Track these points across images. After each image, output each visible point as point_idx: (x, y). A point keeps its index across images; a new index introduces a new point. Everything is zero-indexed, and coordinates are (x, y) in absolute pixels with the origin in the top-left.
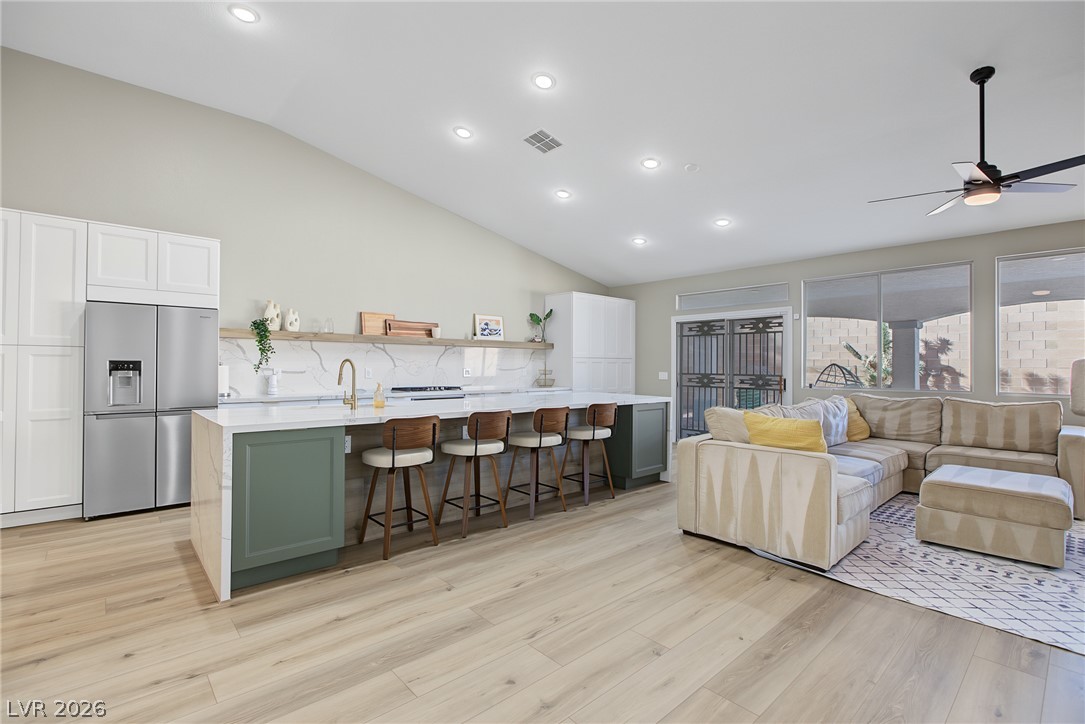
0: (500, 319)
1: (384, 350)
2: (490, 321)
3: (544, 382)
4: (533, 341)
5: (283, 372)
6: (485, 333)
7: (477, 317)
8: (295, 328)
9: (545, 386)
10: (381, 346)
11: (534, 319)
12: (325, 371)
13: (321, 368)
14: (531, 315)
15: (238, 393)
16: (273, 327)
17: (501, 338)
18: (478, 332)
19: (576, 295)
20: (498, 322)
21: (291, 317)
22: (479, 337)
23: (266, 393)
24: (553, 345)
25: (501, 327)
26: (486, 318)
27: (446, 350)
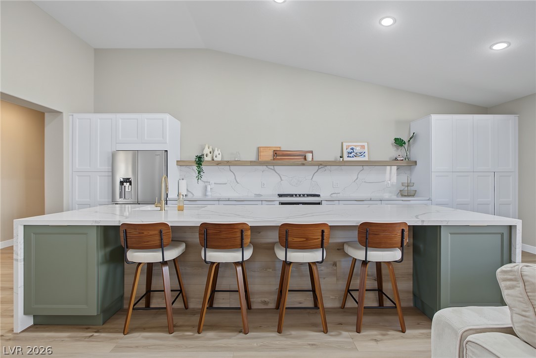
0: (366, 144)
1: (274, 170)
2: (355, 146)
3: (407, 192)
4: (396, 159)
5: (215, 183)
6: (351, 155)
7: (345, 145)
8: (219, 158)
9: (408, 196)
10: (272, 167)
11: (399, 142)
12: (238, 183)
13: (235, 181)
14: (396, 140)
15: (193, 195)
16: (208, 159)
17: (366, 159)
18: (345, 155)
19: (434, 117)
20: (363, 147)
21: (216, 153)
22: (346, 158)
23: (205, 195)
24: (416, 162)
25: (366, 150)
26: (352, 144)
27: (319, 169)
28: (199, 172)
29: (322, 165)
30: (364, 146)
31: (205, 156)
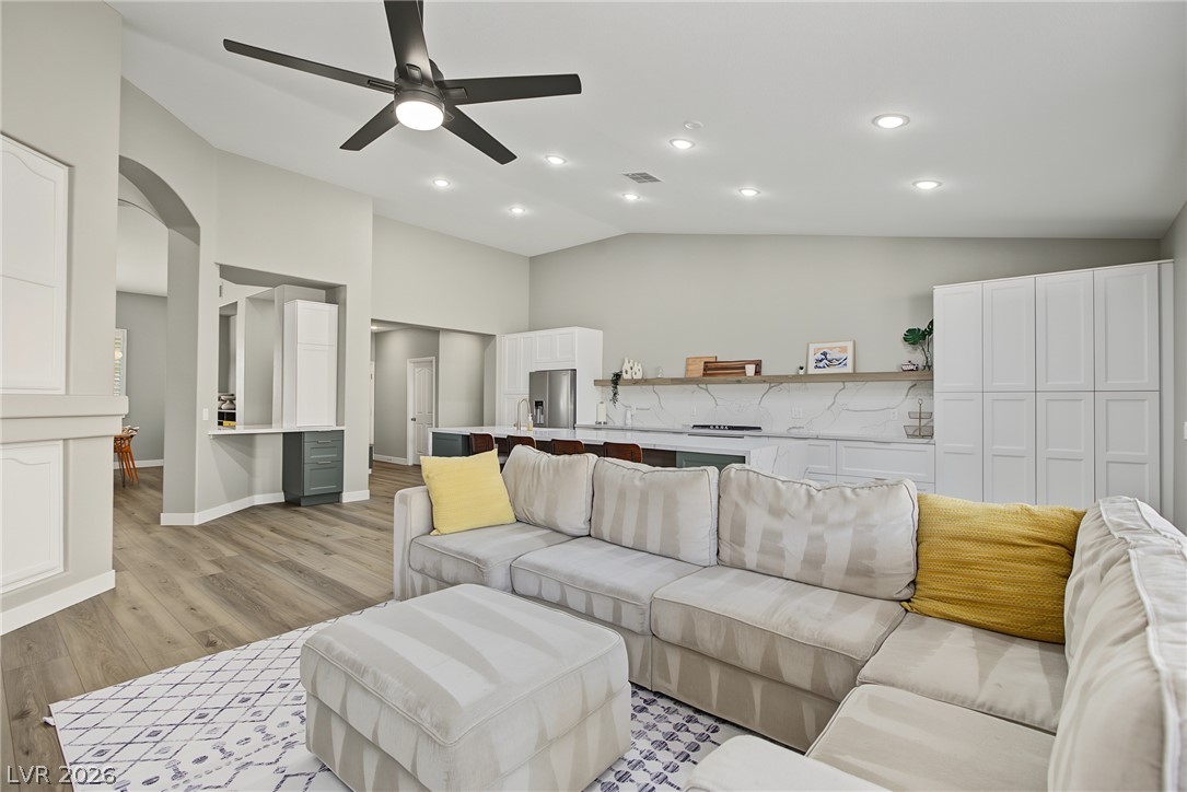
0: (850, 345)
2: (831, 349)
3: (919, 430)
6: (821, 364)
7: (812, 347)
8: (639, 376)
9: (921, 436)
10: (704, 386)
11: (913, 336)
12: (663, 408)
13: (660, 406)
14: (908, 332)
15: (614, 422)
16: (627, 376)
17: (849, 369)
18: (811, 364)
19: (940, 291)
20: (844, 350)
21: (635, 369)
22: (812, 370)
25: (850, 355)
26: (825, 347)
27: (770, 388)
28: (615, 394)
29: (778, 380)
30: (846, 347)
31: (624, 373)
